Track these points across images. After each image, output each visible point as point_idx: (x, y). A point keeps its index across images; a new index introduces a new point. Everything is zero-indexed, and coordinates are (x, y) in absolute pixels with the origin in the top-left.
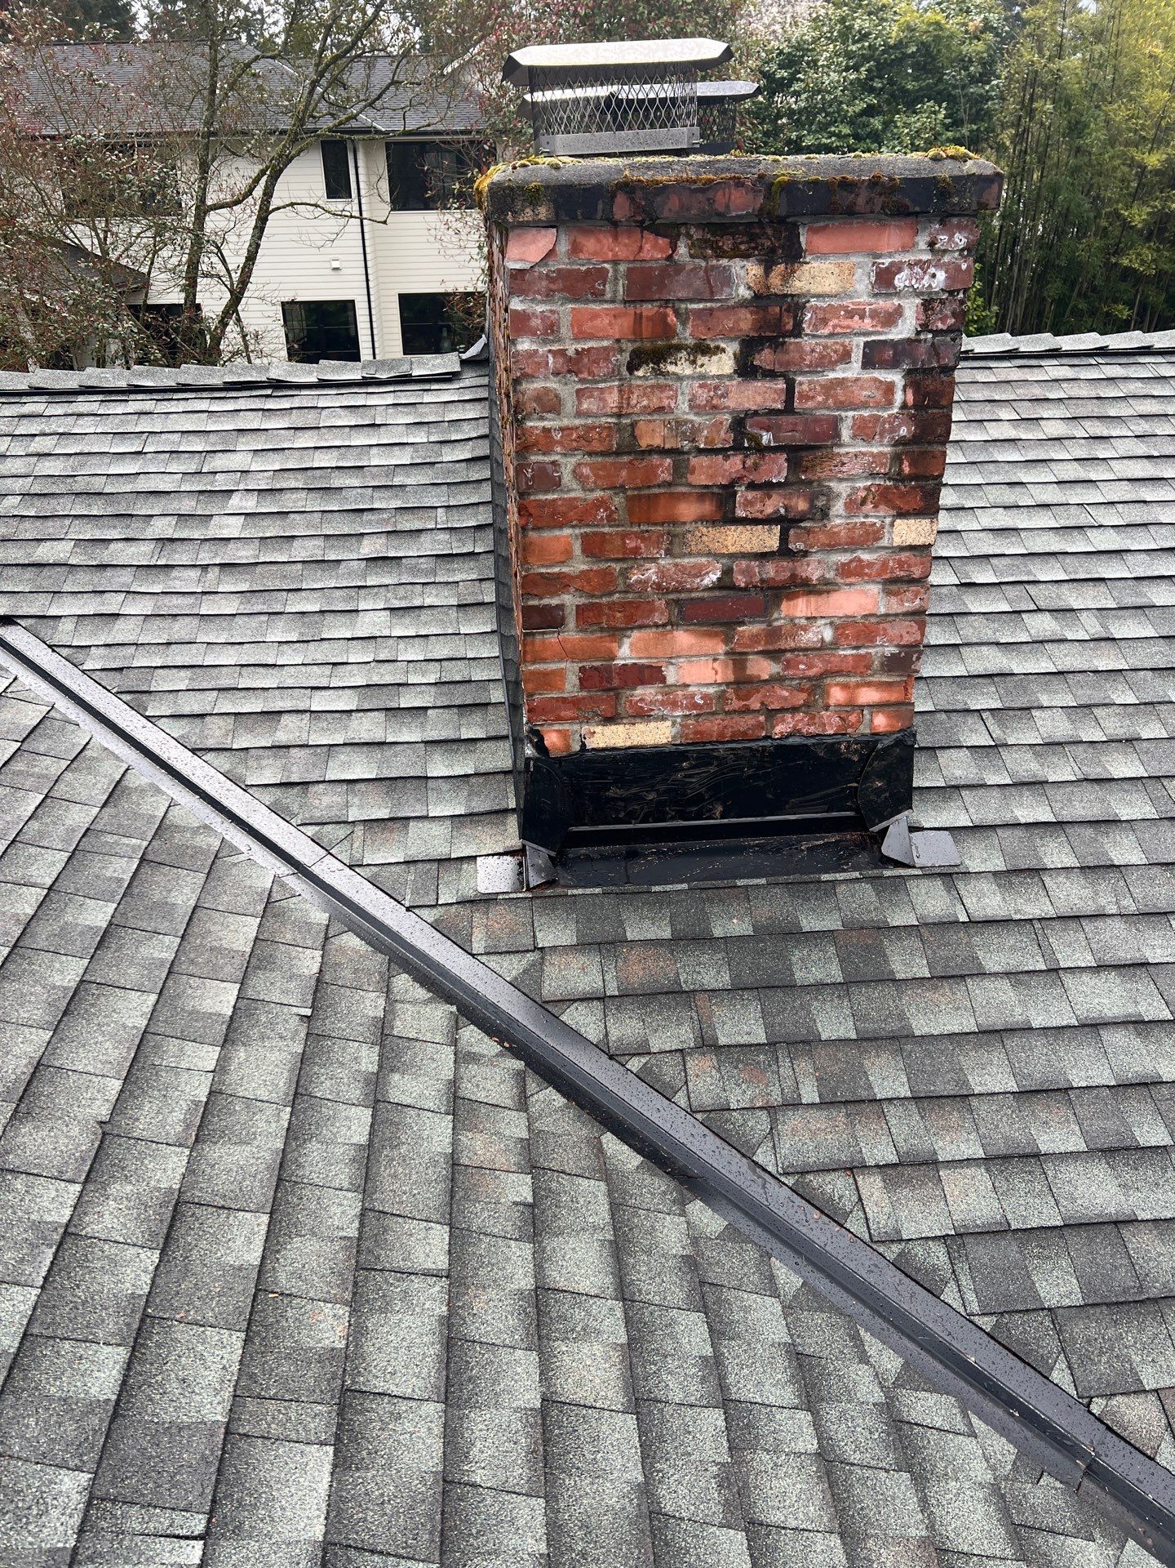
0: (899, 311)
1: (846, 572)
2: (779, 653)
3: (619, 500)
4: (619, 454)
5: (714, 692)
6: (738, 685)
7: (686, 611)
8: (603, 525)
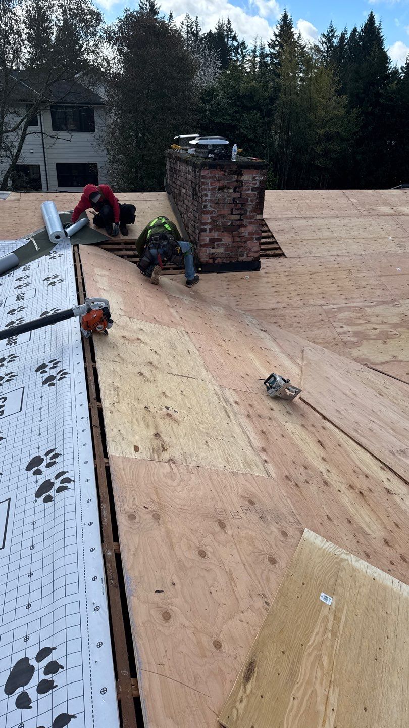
0: (256, 183)
1: (250, 223)
2: (240, 237)
3: (216, 211)
4: (216, 203)
5: (230, 243)
6: (233, 242)
7: (226, 229)
8: (213, 214)
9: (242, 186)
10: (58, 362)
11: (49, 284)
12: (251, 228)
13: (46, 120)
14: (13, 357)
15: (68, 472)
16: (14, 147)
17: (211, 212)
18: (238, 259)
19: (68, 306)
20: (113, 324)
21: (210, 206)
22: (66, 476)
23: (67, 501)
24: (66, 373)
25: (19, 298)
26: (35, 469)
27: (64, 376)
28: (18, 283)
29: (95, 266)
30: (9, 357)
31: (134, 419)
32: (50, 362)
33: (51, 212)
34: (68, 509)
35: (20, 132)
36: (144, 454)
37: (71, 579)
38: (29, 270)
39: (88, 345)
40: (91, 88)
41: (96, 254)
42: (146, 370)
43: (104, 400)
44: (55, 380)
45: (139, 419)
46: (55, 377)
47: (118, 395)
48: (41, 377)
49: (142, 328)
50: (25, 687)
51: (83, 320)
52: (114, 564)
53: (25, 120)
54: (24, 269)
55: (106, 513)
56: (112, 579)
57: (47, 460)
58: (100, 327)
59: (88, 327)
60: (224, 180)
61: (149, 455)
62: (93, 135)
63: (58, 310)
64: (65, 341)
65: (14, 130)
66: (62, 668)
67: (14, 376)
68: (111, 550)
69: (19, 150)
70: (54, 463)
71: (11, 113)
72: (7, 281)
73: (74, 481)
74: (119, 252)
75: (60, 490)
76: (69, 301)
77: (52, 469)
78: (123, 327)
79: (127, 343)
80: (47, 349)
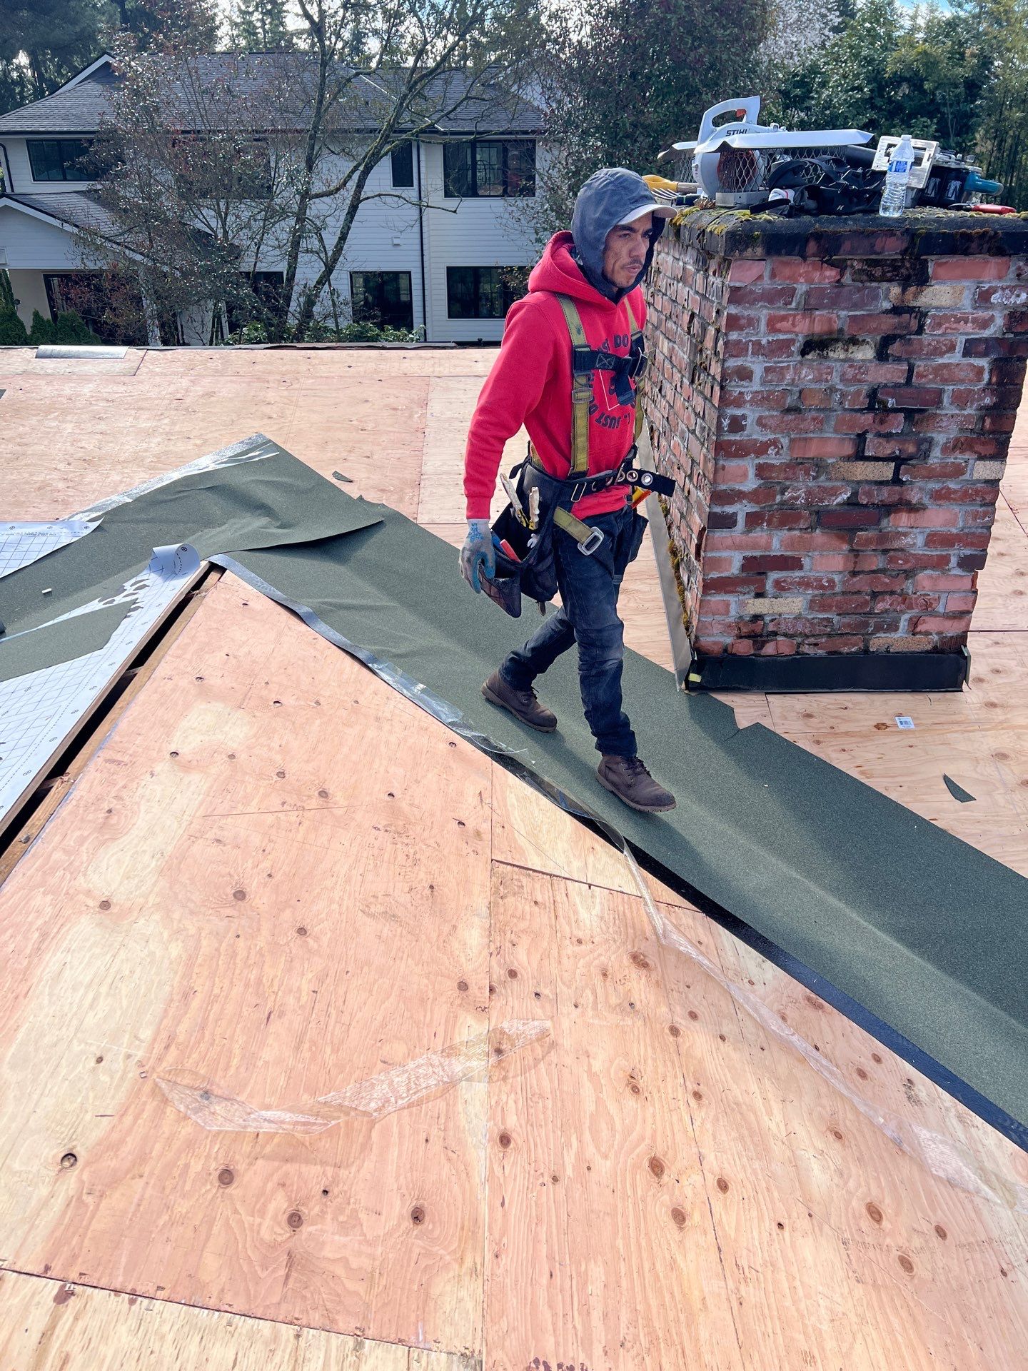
0: (992, 318)
1: (938, 496)
2: (885, 551)
3: (785, 441)
4: (789, 410)
5: (837, 578)
6: (854, 573)
7: (823, 519)
8: (772, 458)
9: (920, 330)
12: (940, 518)
17: (762, 449)
18: (866, 642)
21: (760, 422)
60: (834, 303)
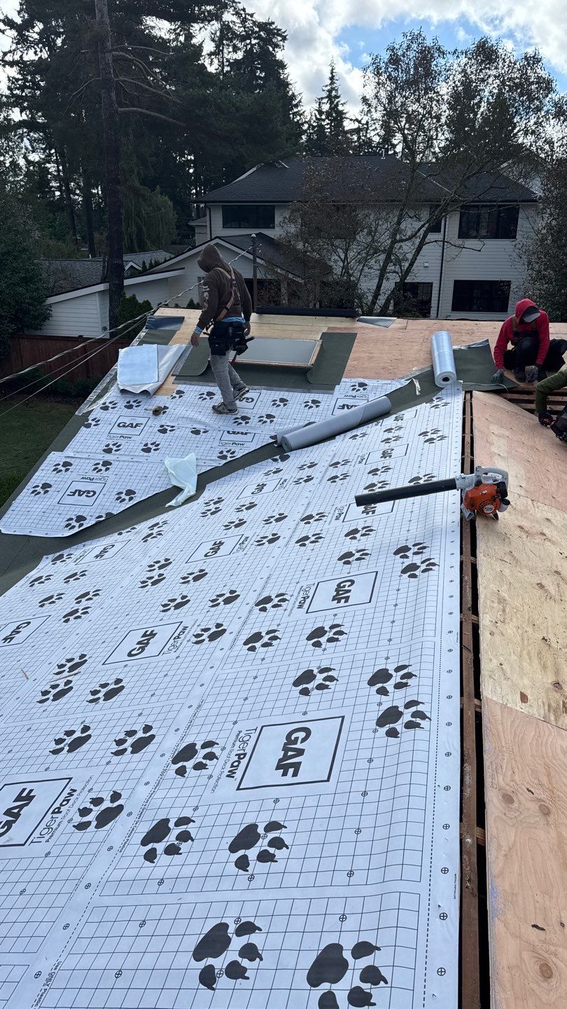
10: (425, 548)
11: (426, 441)
13: (452, 225)
14: (368, 530)
15: (423, 703)
16: (407, 260)
19: (448, 473)
20: (509, 507)
22: (420, 708)
23: (419, 745)
24: (434, 564)
25: (385, 455)
26: (379, 685)
27: (431, 567)
28: (387, 435)
29: (491, 423)
30: (363, 528)
31: (525, 652)
32: (414, 545)
33: (443, 346)
34: (418, 756)
35: (418, 241)
36: (535, 709)
37: (412, 857)
38: (402, 420)
39: (468, 530)
40: (522, 180)
41: (494, 405)
42: (549, 583)
43: (483, 613)
44: (419, 570)
45: (532, 654)
46: (419, 567)
47: (504, 611)
48: (400, 563)
49: (549, 517)
50: (334, 986)
51: (467, 496)
52: (475, 859)
53: (426, 226)
54: (396, 418)
55: (471, 780)
56: (469, 881)
57: (396, 678)
58: (489, 509)
59: (473, 506)
61: (542, 712)
62: (514, 243)
63: (433, 477)
64: (438, 519)
65: (410, 238)
66: (386, 982)
67: (367, 554)
68: (472, 836)
69: (411, 265)
70: (406, 685)
71: (410, 217)
72: (373, 432)
73: (430, 719)
74: (528, 405)
75: (410, 725)
76: (450, 468)
77: (400, 692)
78: (523, 513)
79: (525, 536)
80: (413, 528)
